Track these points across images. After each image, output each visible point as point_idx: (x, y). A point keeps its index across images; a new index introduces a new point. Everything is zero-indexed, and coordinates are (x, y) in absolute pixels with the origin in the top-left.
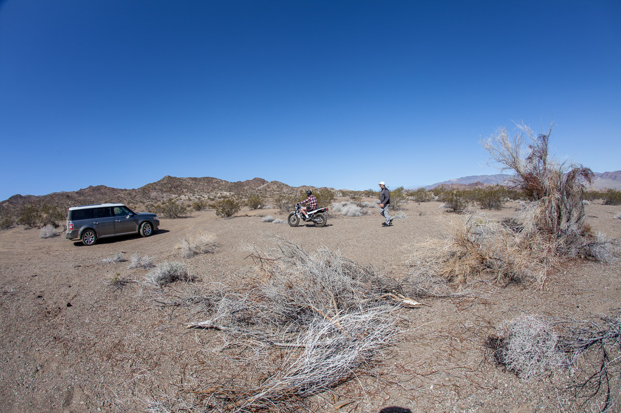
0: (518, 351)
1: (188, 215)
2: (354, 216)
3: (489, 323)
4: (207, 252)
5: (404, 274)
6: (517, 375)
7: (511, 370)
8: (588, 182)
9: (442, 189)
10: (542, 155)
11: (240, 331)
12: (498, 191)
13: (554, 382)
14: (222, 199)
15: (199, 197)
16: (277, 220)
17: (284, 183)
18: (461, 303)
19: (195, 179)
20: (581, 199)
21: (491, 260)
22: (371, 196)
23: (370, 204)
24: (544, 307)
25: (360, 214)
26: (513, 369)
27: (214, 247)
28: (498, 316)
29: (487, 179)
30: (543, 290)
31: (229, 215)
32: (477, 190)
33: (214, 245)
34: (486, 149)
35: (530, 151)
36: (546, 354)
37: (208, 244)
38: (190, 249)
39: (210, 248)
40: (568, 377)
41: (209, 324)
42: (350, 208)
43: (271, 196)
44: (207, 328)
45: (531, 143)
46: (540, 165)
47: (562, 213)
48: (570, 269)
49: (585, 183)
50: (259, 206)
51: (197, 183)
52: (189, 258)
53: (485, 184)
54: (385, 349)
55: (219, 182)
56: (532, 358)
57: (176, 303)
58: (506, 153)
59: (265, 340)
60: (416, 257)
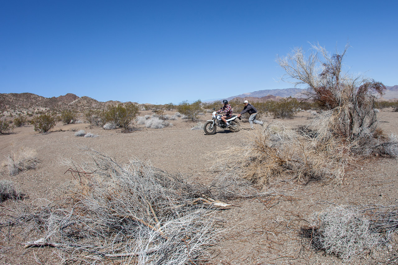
0: (334, 237)
1: (11, 131)
2: (157, 128)
3: (298, 216)
4: (29, 168)
5: (210, 180)
6: (338, 257)
7: (332, 253)
8: (379, 94)
9: (236, 102)
10: (336, 72)
11: (72, 246)
12: (290, 102)
13: (375, 258)
14: (39, 115)
15: (19, 113)
16: (88, 134)
17: (93, 98)
18: (268, 201)
19: (15, 95)
20: (373, 107)
21: (290, 162)
22: (171, 110)
23: (171, 117)
24: (347, 199)
25: (163, 126)
26: (333, 253)
27: (35, 163)
28: (305, 210)
29: (279, 92)
30: (343, 184)
31: (46, 130)
32: (270, 102)
33: (35, 161)
34: (282, 66)
35: (324, 68)
36: (362, 236)
37: (30, 160)
38: (14, 166)
39: (32, 164)
40: (387, 252)
41: (43, 242)
42: (153, 120)
43: (82, 111)
44: (43, 246)
45: (325, 61)
46: (333, 80)
47: (354, 119)
48: (366, 165)
49: (376, 94)
50: (72, 121)
51: (18, 99)
52: (15, 176)
53: (277, 97)
54: (208, 249)
55: (36, 97)
56: (349, 241)
57: (10, 223)
58: (301, 70)
59: (96, 253)
60: (219, 162)
